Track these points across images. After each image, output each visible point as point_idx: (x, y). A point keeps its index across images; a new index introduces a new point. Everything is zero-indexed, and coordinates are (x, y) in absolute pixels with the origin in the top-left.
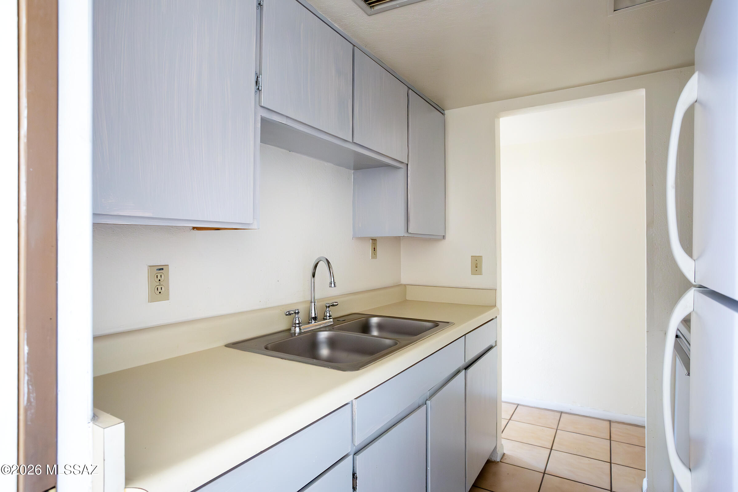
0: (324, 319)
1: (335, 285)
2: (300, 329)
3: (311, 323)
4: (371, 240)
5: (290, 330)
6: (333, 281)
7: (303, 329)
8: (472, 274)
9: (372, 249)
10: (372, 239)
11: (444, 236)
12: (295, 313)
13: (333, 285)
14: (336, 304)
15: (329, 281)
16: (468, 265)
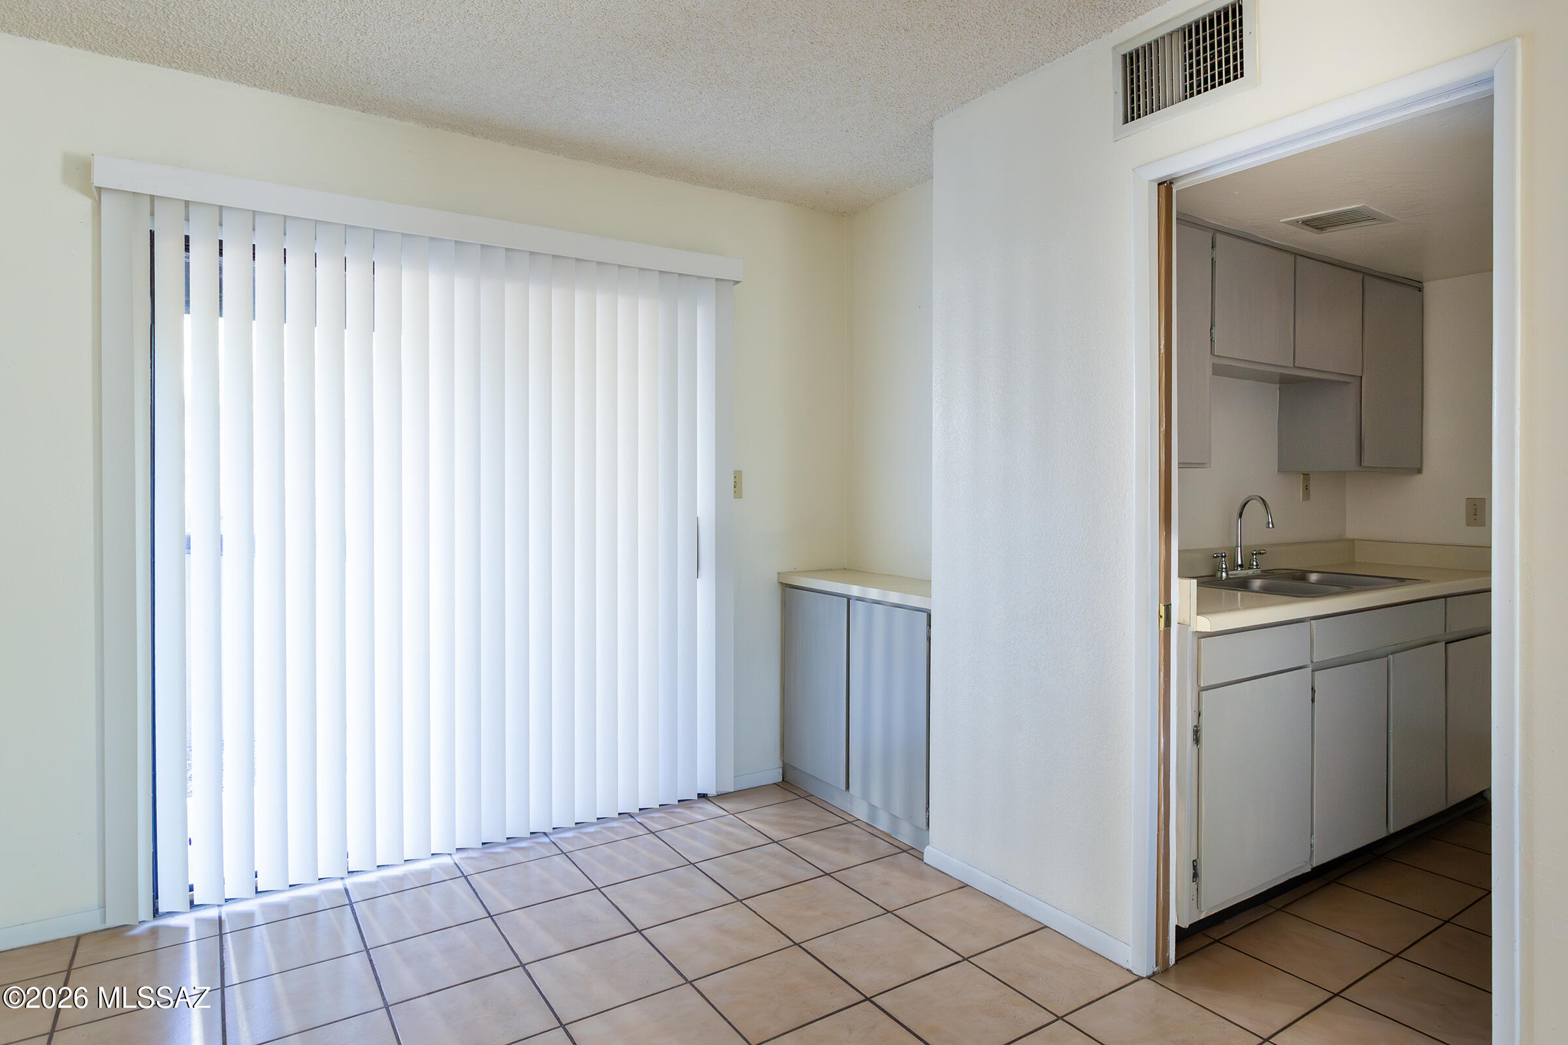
0: (1250, 568)
1: (1273, 525)
2: (1227, 574)
3: (1237, 570)
4: (1302, 476)
5: (1214, 576)
6: (1270, 521)
7: (1231, 575)
8: (1468, 525)
9: (1303, 488)
10: (1304, 474)
11: (1418, 469)
12: (1222, 557)
13: (1271, 526)
14: (1264, 552)
15: (1266, 522)
16: (1461, 513)
